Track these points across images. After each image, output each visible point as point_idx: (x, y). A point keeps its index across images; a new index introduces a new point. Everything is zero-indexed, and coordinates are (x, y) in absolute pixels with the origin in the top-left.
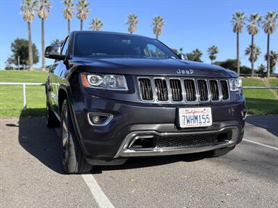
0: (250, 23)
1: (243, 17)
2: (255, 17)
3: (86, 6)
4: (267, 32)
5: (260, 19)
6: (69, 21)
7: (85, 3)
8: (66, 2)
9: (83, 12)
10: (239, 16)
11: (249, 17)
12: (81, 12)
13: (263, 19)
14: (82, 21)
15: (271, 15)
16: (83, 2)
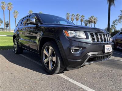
0: (71, 17)
1: (69, 15)
2: (73, 15)
3: (11, 5)
4: (76, 20)
5: (74, 16)
6: (4, 10)
7: (11, 4)
8: (2, 3)
9: (10, 7)
10: (68, 14)
11: (71, 15)
12: (9, 7)
13: (75, 16)
14: (9, 11)
15: (78, 15)
16: (10, 3)
